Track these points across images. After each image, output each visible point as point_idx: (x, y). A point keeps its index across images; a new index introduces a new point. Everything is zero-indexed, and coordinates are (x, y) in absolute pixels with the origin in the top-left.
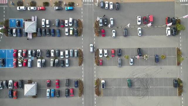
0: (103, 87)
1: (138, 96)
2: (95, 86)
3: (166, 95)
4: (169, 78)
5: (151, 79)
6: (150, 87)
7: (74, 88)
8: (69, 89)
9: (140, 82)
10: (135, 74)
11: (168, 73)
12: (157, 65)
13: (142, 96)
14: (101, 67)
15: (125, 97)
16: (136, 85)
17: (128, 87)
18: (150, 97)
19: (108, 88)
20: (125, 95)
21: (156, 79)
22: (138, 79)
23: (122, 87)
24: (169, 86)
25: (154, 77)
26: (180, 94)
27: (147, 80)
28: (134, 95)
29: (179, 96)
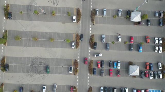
0: (71, 67)
1: (41, 58)
2: (78, 68)
3: (16, 58)
4: (12, 73)
5: (28, 72)
6: (30, 65)
7: (96, 68)
8: (101, 67)
9: (38, 70)
10: (42, 77)
11: (13, 77)
12: (21, 84)
13: (37, 58)
14: (72, 84)
15: (53, 58)
16: (42, 68)
17: (49, 66)
18: (31, 57)
19: (67, 66)
20: (53, 59)
21: (24, 72)
22: (40, 73)
23: (54, 66)
24: (13, 65)
25: (25, 74)
26: (4, 58)
27: (32, 71)
28: (45, 59)
29: (5, 57)
